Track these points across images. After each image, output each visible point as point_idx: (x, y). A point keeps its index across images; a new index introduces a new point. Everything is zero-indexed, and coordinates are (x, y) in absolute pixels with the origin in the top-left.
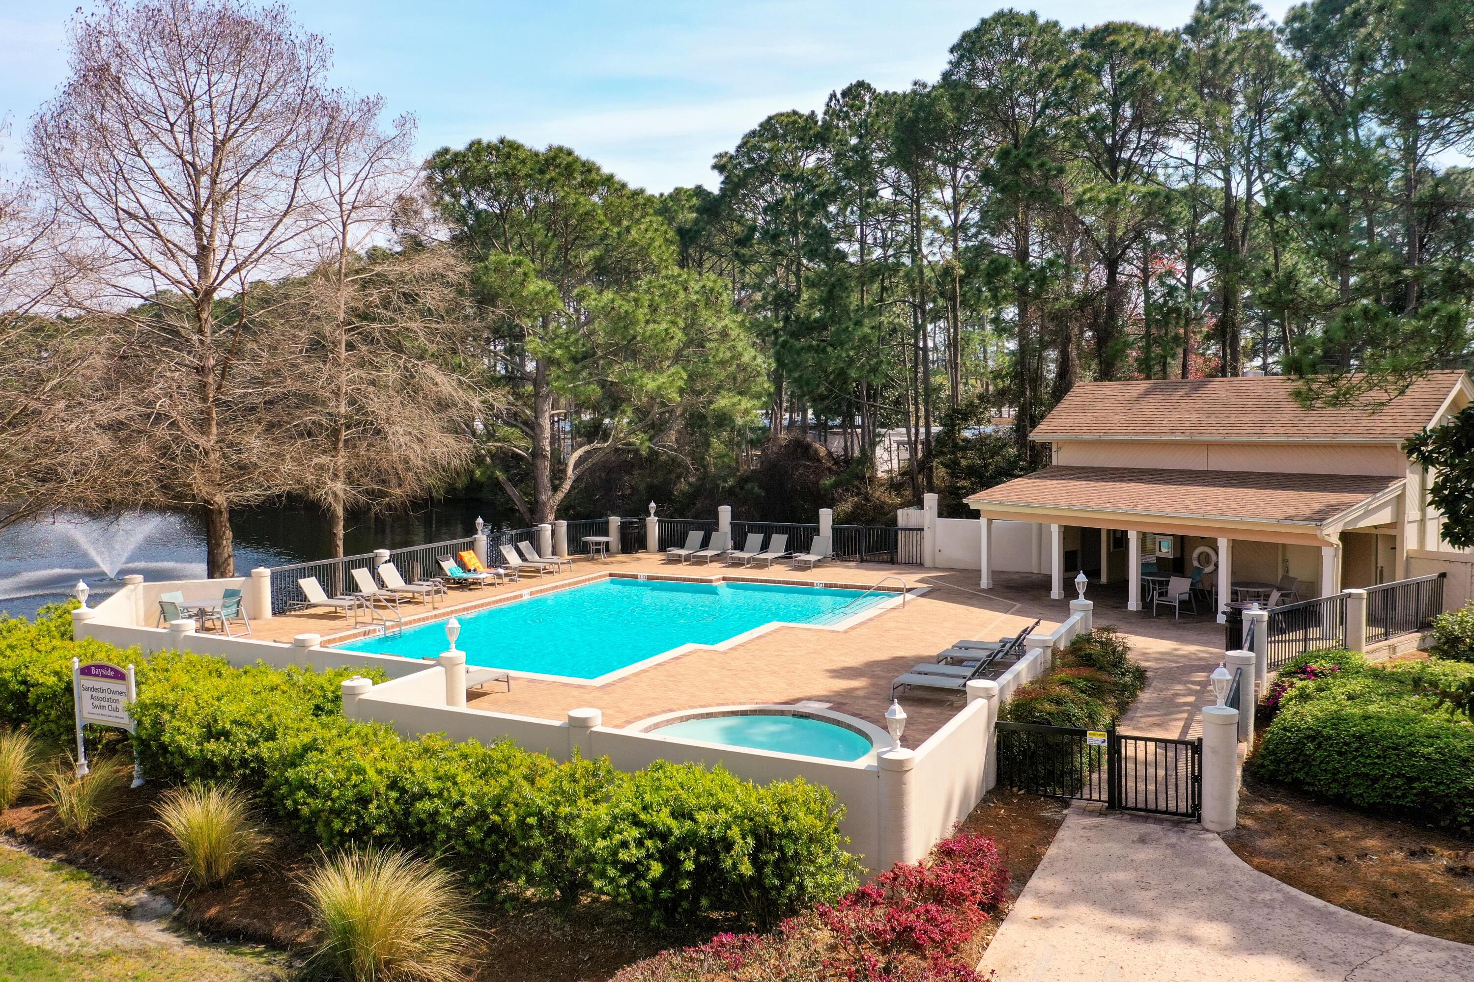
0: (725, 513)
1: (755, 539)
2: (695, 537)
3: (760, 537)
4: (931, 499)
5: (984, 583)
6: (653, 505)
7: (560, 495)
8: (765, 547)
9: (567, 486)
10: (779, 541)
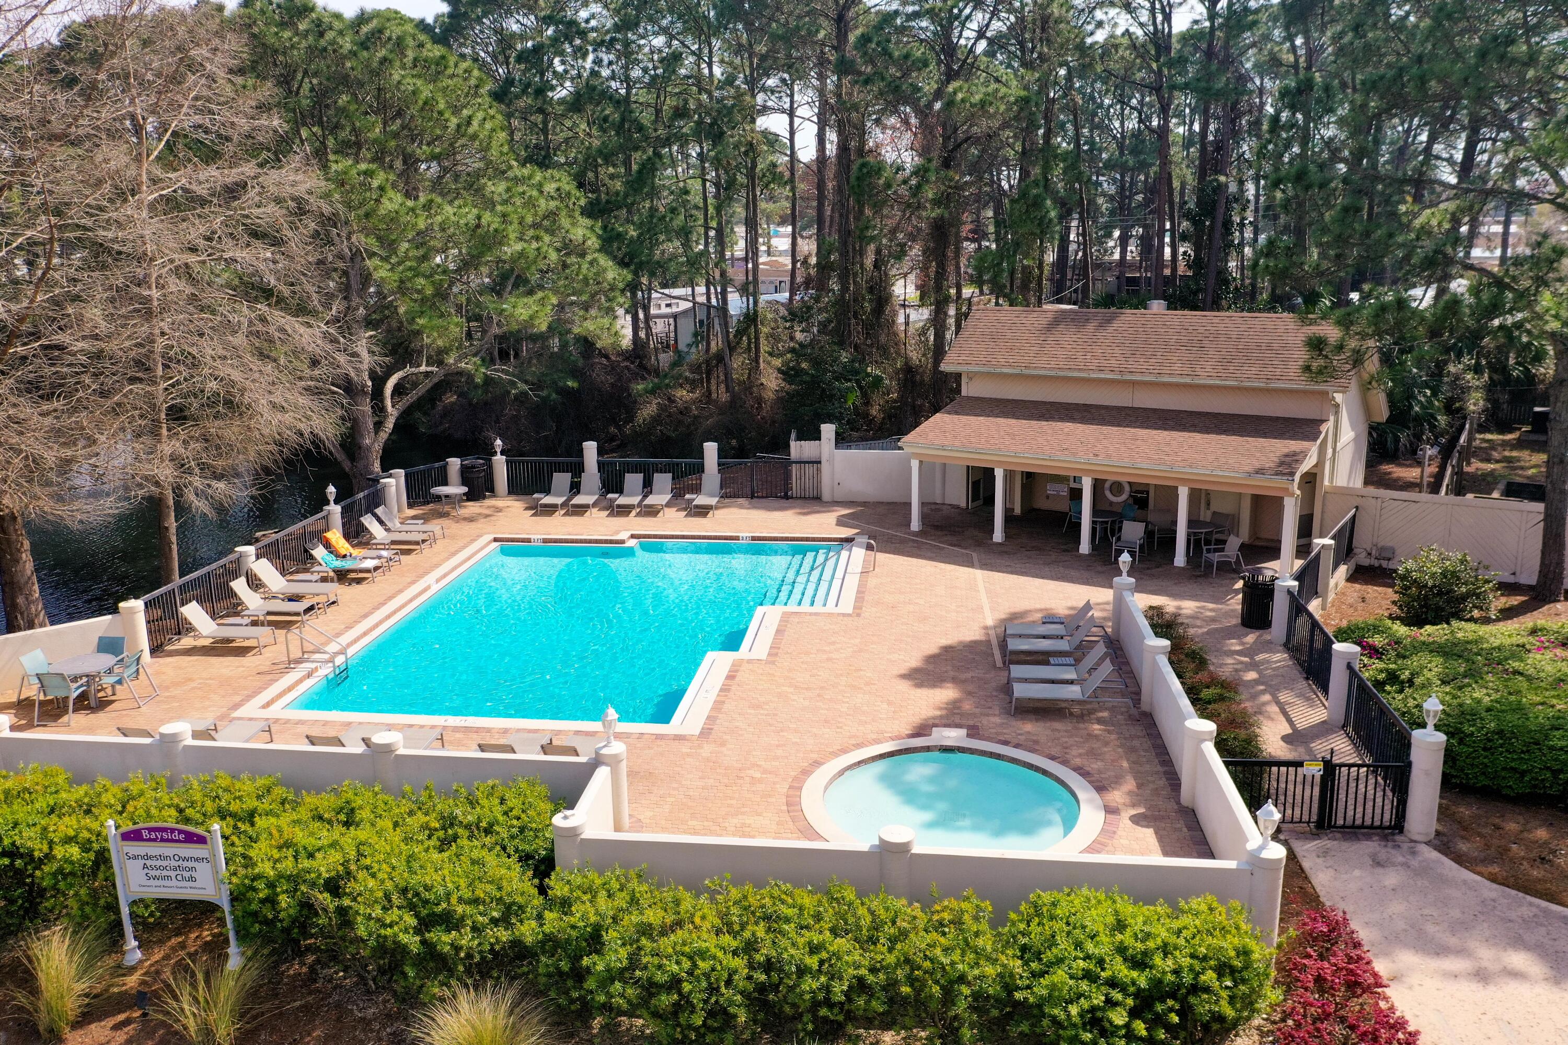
0: (590, 448)
1: (633, 480)
2: (562, 480)
3: (640, 477)
4: (828, 430)
5: (915, 525)
6: (499, 442)
7: (384, 436)
8: (648, 489)
9: (390, 424)
10: (663, 480)
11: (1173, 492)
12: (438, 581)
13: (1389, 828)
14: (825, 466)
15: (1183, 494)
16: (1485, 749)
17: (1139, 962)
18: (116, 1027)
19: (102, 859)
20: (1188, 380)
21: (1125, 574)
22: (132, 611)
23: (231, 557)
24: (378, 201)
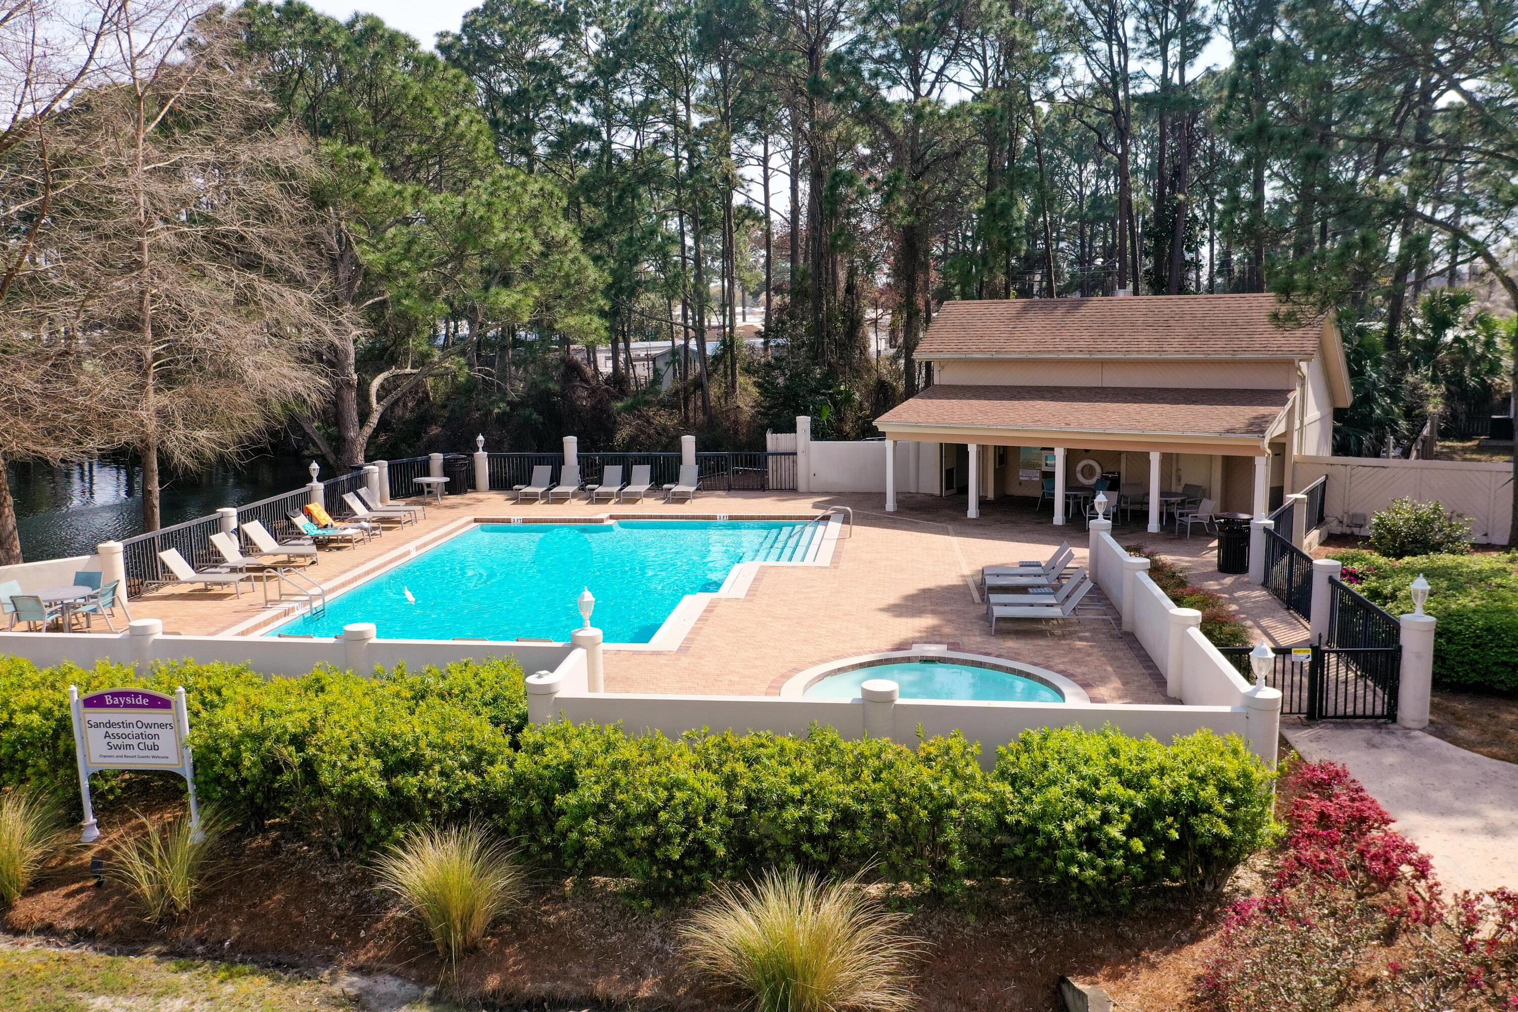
0: (571, 443)
1: (613, 472)
2: (542, 472)
3: (618, 469)
4: (803, 422)
5: (890, 506)
6: (481, 438)
7: (368, 431)
8: (626, 479)
9: (374, 420)
10: (642, 473)
11: (1145, 457)
12: (418, 548)
13: (1382, 717)
14: (801, 458)
15: (1155, 458)
16: (1474, 646)
17: (1135, 783)
18: (68, 896)
19: (64, 727)
20: (1156, 356)
21: (1101, 516)
22: (111, 552)
23: (213, 517)
24: (366, 182)
